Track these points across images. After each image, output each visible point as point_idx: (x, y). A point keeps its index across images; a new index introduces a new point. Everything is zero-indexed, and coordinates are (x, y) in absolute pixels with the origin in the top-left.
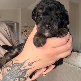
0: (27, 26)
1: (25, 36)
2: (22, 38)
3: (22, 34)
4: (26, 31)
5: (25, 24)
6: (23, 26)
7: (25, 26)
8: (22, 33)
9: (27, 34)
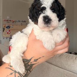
0: (10, 21)
1: (8, 33)
2: (4, 36)
3: (3, 31)
4: (8, 27)
5: (8, 18)
6: (5, 20)
7: (7, 21)
8: (4, 29)
9: (10, 31)
